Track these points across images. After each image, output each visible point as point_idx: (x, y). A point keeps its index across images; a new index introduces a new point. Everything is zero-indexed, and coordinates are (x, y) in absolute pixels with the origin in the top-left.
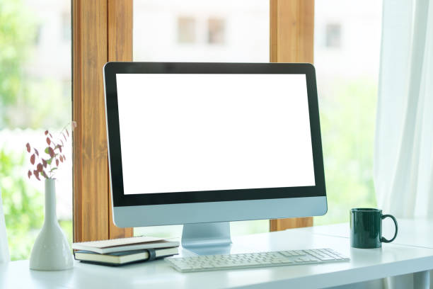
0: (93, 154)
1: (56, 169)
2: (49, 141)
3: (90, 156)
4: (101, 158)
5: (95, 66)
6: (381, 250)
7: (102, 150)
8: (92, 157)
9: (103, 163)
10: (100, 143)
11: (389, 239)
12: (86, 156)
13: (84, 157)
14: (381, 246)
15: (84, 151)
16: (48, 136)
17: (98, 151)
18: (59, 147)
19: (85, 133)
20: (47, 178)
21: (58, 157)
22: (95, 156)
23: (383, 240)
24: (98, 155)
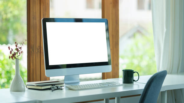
0: (34, 51)
1: (19, 56)
2: (16, 46)
3: (33, 52)
4: (37, 52)
5: (36, 19)
6: (133, 84)
7: (38, 49)
8: (34, 52)
9: (38, 54)
10: (37, 47)
11: (136, 80)
12: (32, 52)
13: (31, 52)
14: (133, 83)
15: (31, 50)
16: (16, 44)
17: (37, 50)
18: (21, 48)
19: (32, 43)
20: (16, 59)
21: (20, 52)
22: (35, 52)
23: (134, 81)
24: (37, 51)
